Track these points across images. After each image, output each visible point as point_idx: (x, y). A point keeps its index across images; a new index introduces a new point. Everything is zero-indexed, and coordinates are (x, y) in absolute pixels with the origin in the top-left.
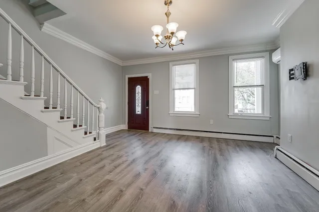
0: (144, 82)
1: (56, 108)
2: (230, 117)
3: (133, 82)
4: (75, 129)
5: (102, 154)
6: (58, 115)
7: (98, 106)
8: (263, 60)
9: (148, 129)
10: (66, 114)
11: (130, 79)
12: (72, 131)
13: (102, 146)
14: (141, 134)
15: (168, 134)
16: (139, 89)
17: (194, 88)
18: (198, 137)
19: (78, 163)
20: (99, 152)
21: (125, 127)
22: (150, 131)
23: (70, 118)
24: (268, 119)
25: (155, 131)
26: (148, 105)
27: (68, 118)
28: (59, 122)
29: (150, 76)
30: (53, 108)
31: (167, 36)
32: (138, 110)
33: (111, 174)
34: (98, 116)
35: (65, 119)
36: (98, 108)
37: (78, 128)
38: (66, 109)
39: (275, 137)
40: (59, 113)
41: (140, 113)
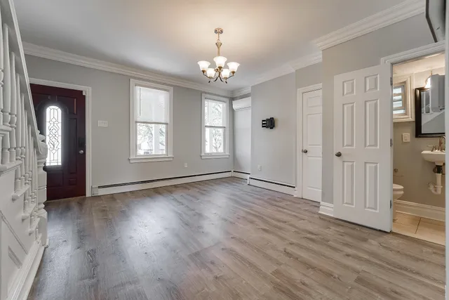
2: (202, 158)
9: (85, 194)
22: (88, 195)
29: (88, 92)
32: (53, 158)
39: (232, 171)
41: (60, 164)
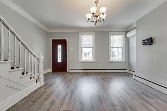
0: (63, 43)
1: (7, 60)
2: (109, 62)
3: (55, 43)
4: (23, 76)
5: (46, 92)
6: (9, 66)
7: (39, 58)
8: (123, 36)
9: (66, 71)
10: (16, 64)
11: (53, 41)
12: (21, 78)
13: (42, 85)
14: (63, 74)
15: (79, 73)
16: (60, 47)
17: (92, 48)
18: (95, 73)
19: (30, 103)
20: (42, 90)
21: (50, 70)
22: (67, 71)
23: (19, 68)
24: (125, 62)
25: (71, 71)
26: (66, 56)
27: (17, 68)
28: (10, 72)
29: (67, 39)
30: (4, 60)
31: (97, 15)
32: (60, 60)
33: (63, 105)
34: (39, 65)
35: (16, 69)
36: (38, 59)
37: (25, 75)
38: (16, 61)
39: (127, 70)
40: (10, 64)
41: (61, 61)
